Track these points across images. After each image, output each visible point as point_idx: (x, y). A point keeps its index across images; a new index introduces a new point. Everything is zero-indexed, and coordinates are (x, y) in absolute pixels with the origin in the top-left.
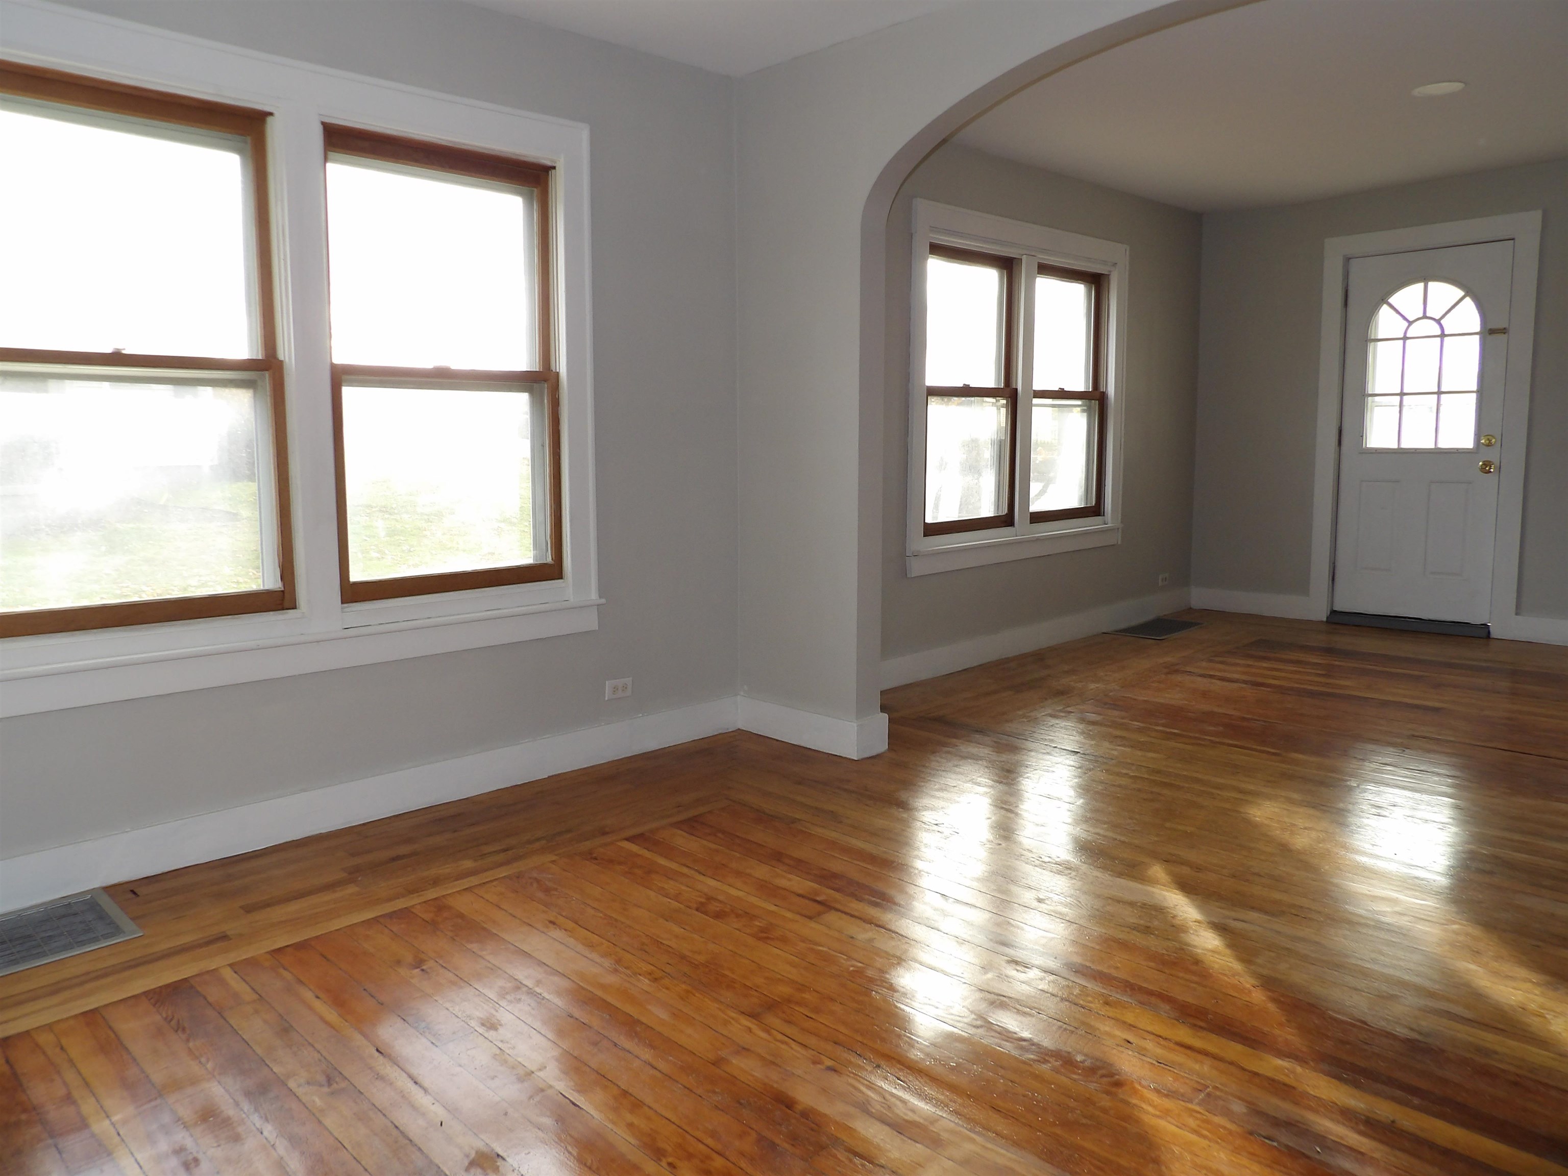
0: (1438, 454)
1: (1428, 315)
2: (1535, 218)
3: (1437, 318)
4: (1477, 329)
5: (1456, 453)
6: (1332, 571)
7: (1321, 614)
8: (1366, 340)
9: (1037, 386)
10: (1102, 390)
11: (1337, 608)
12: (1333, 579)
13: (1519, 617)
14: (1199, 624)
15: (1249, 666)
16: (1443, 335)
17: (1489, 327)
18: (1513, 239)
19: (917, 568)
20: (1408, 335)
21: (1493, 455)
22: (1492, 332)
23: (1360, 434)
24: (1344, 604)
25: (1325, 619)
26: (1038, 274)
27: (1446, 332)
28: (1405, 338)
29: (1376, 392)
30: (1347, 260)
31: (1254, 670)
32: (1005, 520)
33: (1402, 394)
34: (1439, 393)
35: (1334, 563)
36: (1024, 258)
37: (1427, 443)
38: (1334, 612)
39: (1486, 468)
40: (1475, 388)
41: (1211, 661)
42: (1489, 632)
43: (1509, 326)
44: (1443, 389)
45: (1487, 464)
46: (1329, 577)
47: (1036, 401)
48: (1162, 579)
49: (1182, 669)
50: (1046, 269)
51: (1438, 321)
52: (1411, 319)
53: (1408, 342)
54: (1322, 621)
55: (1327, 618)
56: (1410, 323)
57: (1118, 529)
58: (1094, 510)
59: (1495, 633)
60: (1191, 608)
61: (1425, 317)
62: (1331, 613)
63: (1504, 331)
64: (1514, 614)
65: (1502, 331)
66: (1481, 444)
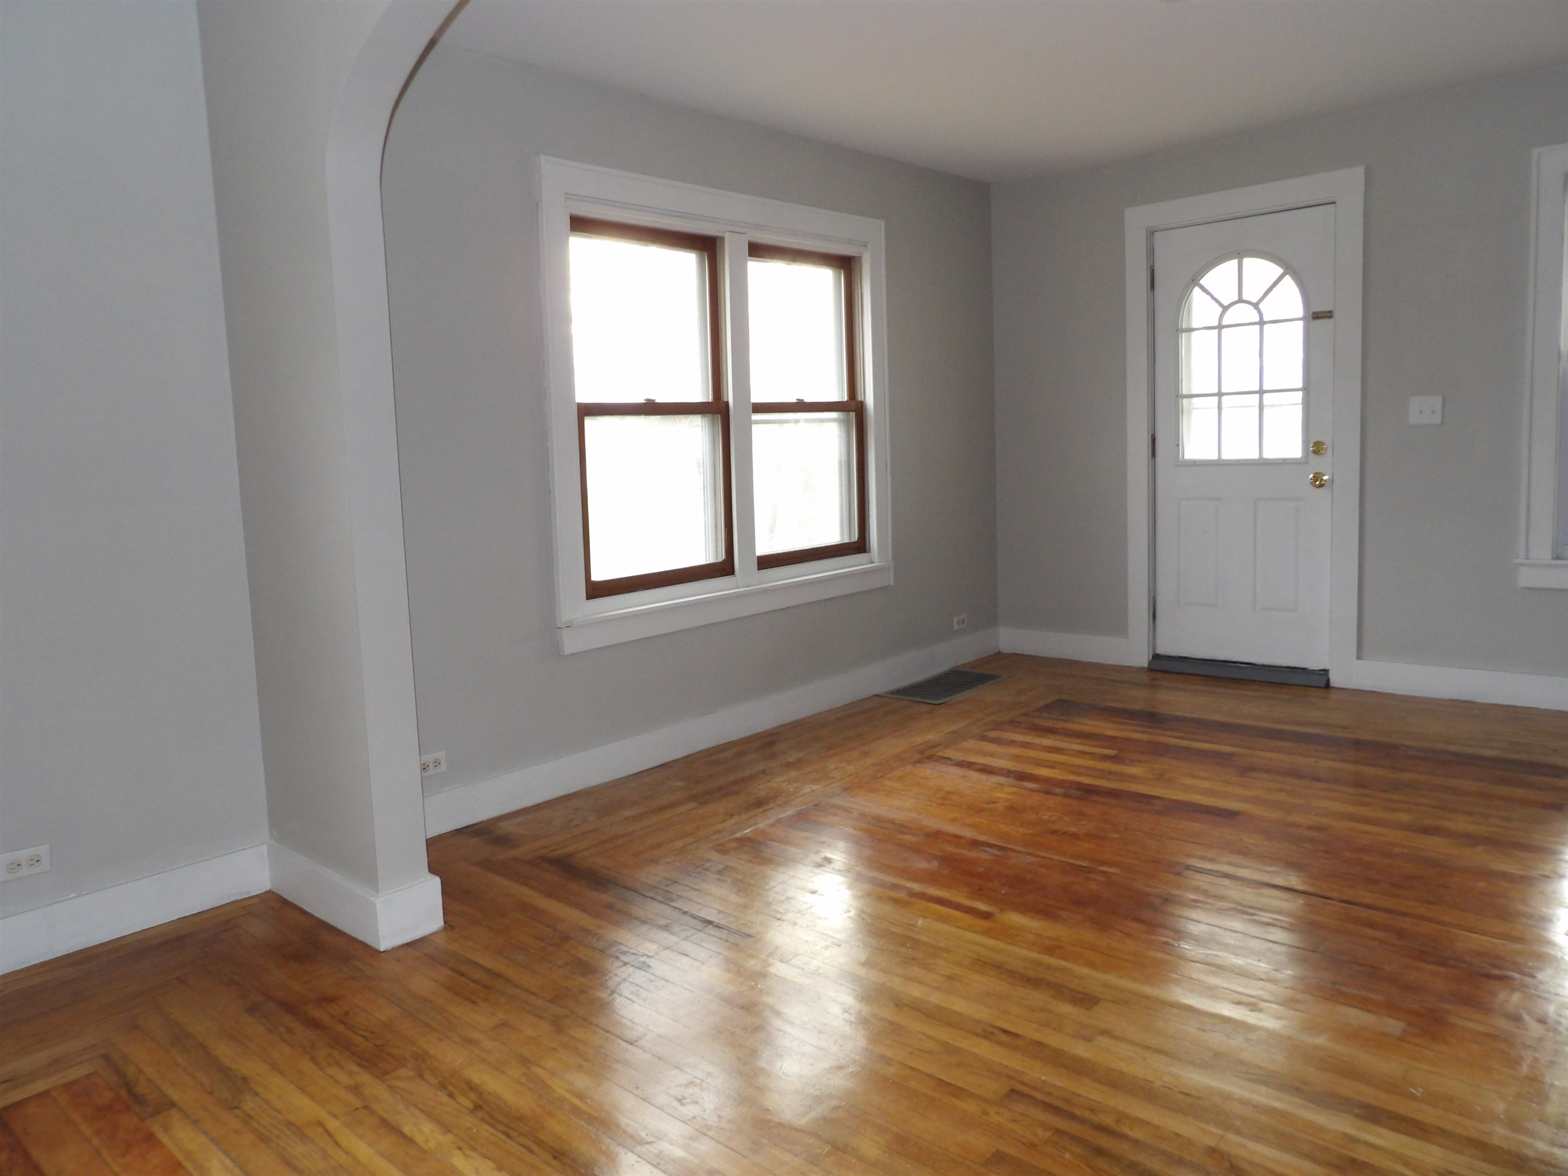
0: (1263, 464)
1: (1244, 298)
2: (1357, 174)
4: (1300, 313)
5: (1283, 464)
6: (1151, 606)
7: (1142, 660)
8: (1178, 330)
9: (758, 396)
10: (859, 399)
11: (1161, 650)
12: (1154, 617)
13: (1359, 661)
14: (998, 677)
15: (1026, 745)
16: (1262, 323)
17: (1312, 310)
18: (1334, 203)
19: (571, 644)
20: (1224, 323)
21: (1324, 466)
22: (1317, 316)
23: (1177, 444)
24: (1167, 647)
25: (1146, 665)
26: (750, 255)
27: (1266, 319)
28: (1220, 327)
29: (1194, 392)
30: (1151, 233)
31: (1031, 753)
32: (724, 568)
33: (1220, 394)
34: (1261, 392)
35: (1154, 598)
36: (727, 236)
37: (1251, 453)
38: (1156, 657)
39: (1318, 482)
40: (1300, 385)
41: (983, 738)
42: (1328, 680)
43: (1335, 307)
44: (1265, 388)
45: (1317, 477)
46: (1149, 613)
47: (756, 417)
48: (958, 623)
49: (940, 754)
50: (757, 250)
51: (1256, 306)
52: (1226, 304)
53: (1224, 331)
54: (1142, 668)
55: (1150, 663)
56: (1225, 309)
57: (889, 568)
58: (859, 546)
59: (1336, 680)
60: (999, 652)
61: (1240, 300)
62: (1153, 657)
63: (1328, 315)
64: (1355, 658)
65: (1325, 315)
66: (1310, 452)
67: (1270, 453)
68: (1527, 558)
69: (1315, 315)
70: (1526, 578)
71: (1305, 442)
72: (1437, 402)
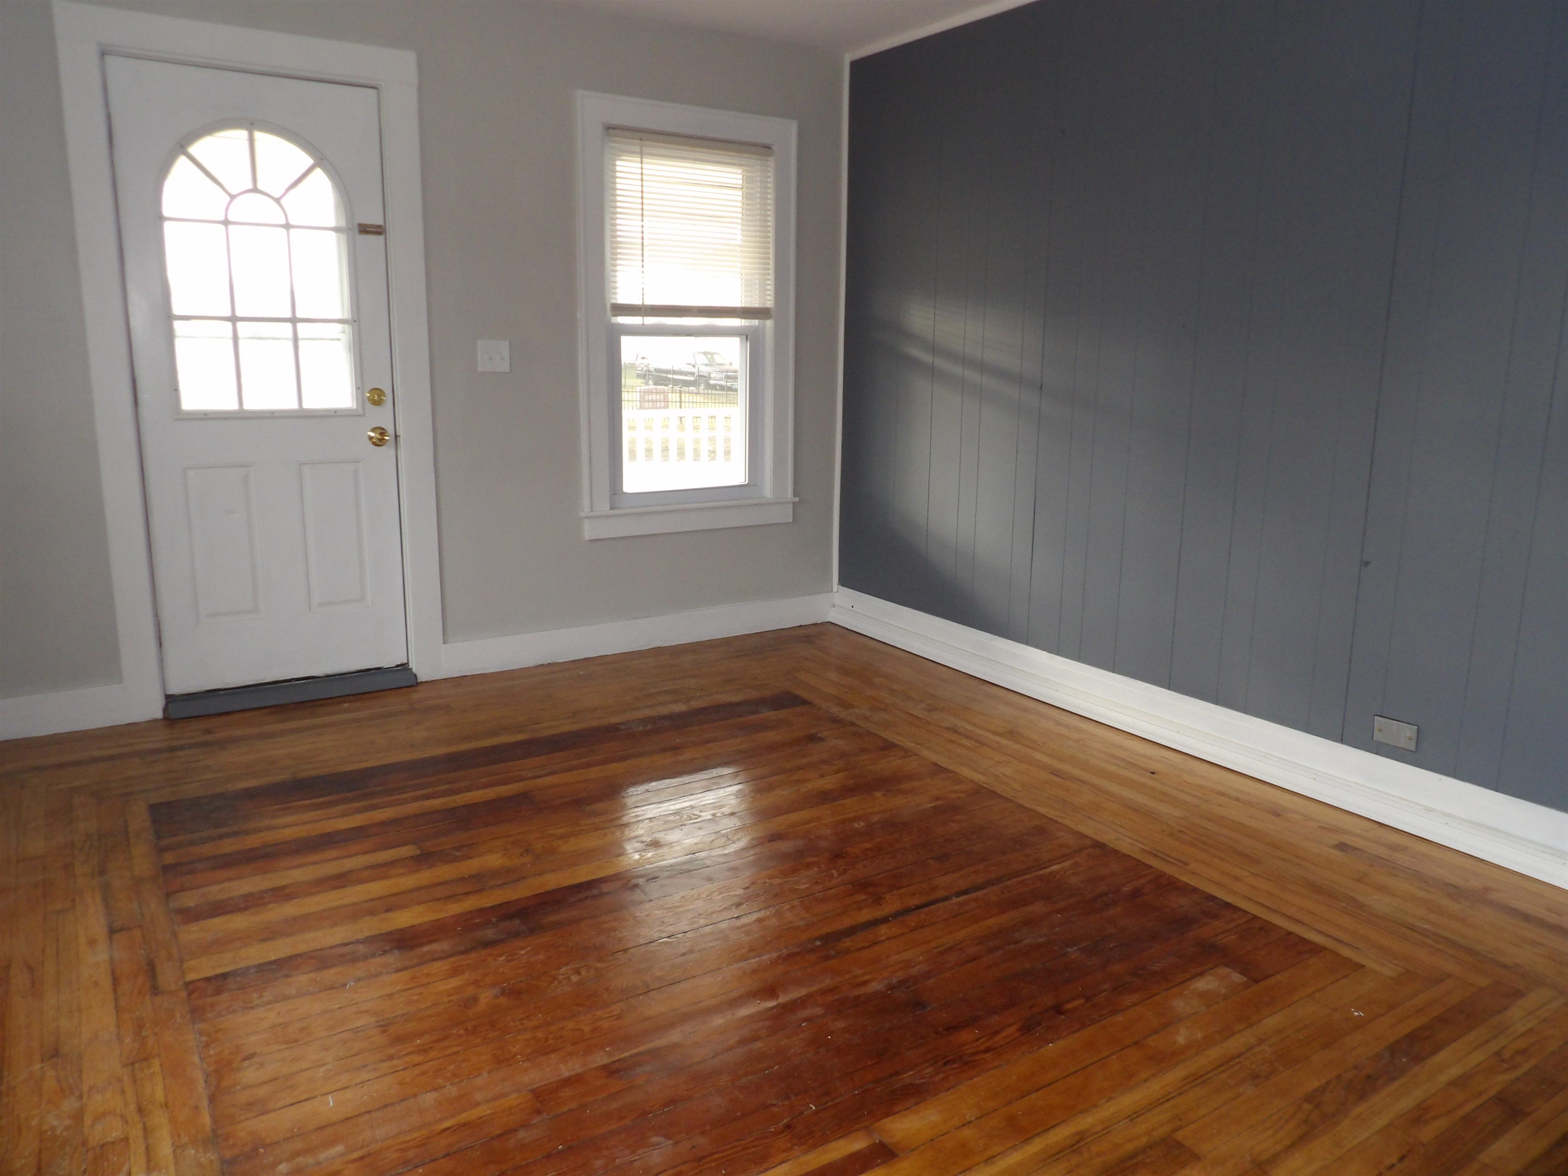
0: (303, 417)
1: (260, 187)
2: (407, 61)
3: (277, 196)
4: (338, 221)
5: (332, 416)
7: (152, 708)
8: (157, 218)
11: (176, 688)
12: (160, 644)
13: (446, 646)
16: (288, 226)
17: (357, 221)
18: (377, 88)
20: (231, 217)
21: (382, 417)
22: (364, 229)
23: (171, 387)
24: (182, 683)
25: (159, 714)
27: (293, 221)
28: (226, 222)
29: (188, 313)
30: (102, 54)
33: (234, 319)
35: (158, 614)
37: (287, 402)
38: (170, 699)
39: (378, 440)
40: (346, 314)
42: (410, 675)
43: (385, 222)
44: (299, 315)
45: (377, 433)
46: (154, 641)
51: (278, 202)
52: (234, 193)
53: (232, 226)
54: (155, 721)
55: (165, 710)
56: (235, 198)
59: (421, 673)
61: (255, 191)
62: (167, 701)
63: (378, 230)
64: (442, 642)
65: (373, 230)
66: (366, 400)
67: (312, 402)
68: (592, 511)
69: (362, 229)
70: (589, 531)
71: (359, 388)
72: (504, 347)
